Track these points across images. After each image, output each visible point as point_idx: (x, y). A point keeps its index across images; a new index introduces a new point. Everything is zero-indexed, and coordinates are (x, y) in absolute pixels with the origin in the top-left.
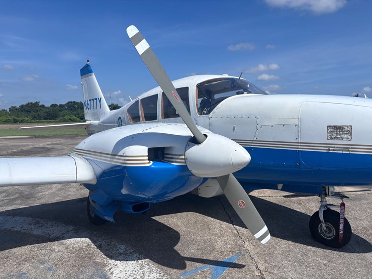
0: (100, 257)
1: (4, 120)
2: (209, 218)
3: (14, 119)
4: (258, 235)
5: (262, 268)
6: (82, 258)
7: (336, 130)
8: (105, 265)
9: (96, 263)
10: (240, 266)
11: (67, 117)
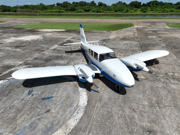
0: (78, 86)
1: (55, 11)
2: (100, 81)
3: (59, 11)
4: (98, 89)
5: (101, 93)
6: (75, 85)
7: (114, 75)
8: (78, 87)
9: (77, 87)
10: (99, 92)
11: (79, 10)
